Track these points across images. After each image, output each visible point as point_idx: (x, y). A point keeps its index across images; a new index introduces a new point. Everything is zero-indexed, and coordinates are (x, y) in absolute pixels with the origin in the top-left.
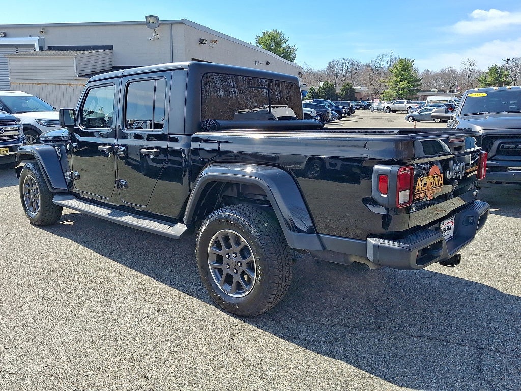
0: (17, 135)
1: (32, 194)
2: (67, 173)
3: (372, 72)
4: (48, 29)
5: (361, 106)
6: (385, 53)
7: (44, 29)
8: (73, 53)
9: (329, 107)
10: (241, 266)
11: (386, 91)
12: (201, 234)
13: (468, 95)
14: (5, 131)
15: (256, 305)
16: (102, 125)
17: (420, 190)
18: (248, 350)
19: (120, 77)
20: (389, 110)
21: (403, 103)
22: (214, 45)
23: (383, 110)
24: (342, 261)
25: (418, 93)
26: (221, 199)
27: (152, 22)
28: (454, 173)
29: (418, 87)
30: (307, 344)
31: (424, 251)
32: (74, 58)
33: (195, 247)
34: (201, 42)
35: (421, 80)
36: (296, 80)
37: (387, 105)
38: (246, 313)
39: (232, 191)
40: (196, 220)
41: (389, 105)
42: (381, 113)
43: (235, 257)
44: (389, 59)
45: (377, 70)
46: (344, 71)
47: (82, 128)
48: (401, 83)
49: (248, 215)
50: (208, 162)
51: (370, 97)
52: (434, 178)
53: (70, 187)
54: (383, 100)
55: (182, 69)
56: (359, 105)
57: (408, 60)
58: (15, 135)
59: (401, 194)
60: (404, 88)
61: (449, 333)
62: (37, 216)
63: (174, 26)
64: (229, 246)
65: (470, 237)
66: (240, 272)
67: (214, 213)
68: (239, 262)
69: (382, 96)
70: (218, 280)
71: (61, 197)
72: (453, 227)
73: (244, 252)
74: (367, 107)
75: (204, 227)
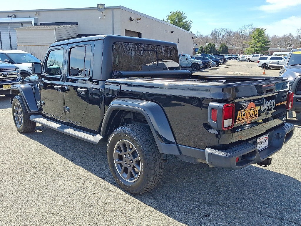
0: (16, 77)
1: (19, 113)
2: (38, 102)
3: (239, 37)
4: (40, 12)
5: (232, 58)
6: (248, 25)
7: (38, 12)
8: (54, 27)
9: (211, 59)
10: (132, 163)
11: (248, 49)
12: (109, 142)
13: (293, 53)
14: (9, 75)
15: (140, 187)
16: (58, 73)
17: (241, 118)
18: (133, 216)
19: (66, 44)
20: (249, 60)
21: (258, 56)
22: (138, 21)
23: (245, 60)
24: (193, 162)
25: (268, 50)
26: (123, 120)
27: (101, 8)
28: (267, 107)
29: (269, 46)
30: (170, 214)
31: (243, 157)
32: (55, 30)
33: (106, 150)
34: (131, 19)
35: (270, 41)
36: (175, 45)
37: (248, 57)
38: (135, 192)
39: (130, 115)
40: (108, 133)
41: (249, 57)
42: (244, 62)
43: (129, 157)
44: (250, 28)
45: (242, 35)
46: (222, 36)
47: (46, 75)
48: (258, 44)
49: (136, 131)
50: (114, 97)
51: (238, 52)
52: (251, 110)
53: (40, 110)
54: (246, 54)
55: (100, 39)
56: (230, 57)
57: (262, 29)
58: (15, 77)
59: (225, 121)
60: (259, 47)
61: (263, 208)
62: (21, 127)
63: (114, 10)
64: (126, 150)
65: (278, 147)
66: (132, 166)
67: (117, 129)
68: (132, 160)
69: (245, 51)
70: (120, 170)
71: (34, 116)
72: (267, 141)
73: (134, 154)
74: (236, 58)
75: (111, 138)
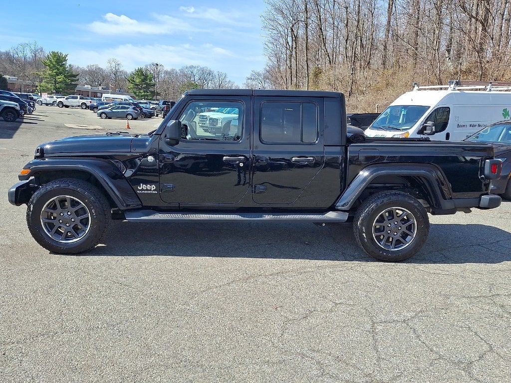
10: (401, 229)
11: (42, 84)
20: (61, 105)
29: (76, 83)
35: (77, 75)
41: (61, 100)
42: (51, 107)
45: (20, 59)
48: (57, 77)
57: (61, 54)
66: (400, 233)
68: (400, 226)
